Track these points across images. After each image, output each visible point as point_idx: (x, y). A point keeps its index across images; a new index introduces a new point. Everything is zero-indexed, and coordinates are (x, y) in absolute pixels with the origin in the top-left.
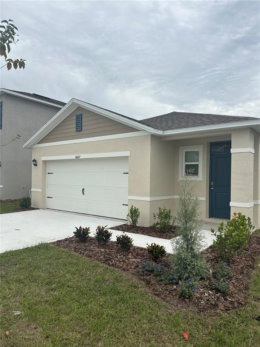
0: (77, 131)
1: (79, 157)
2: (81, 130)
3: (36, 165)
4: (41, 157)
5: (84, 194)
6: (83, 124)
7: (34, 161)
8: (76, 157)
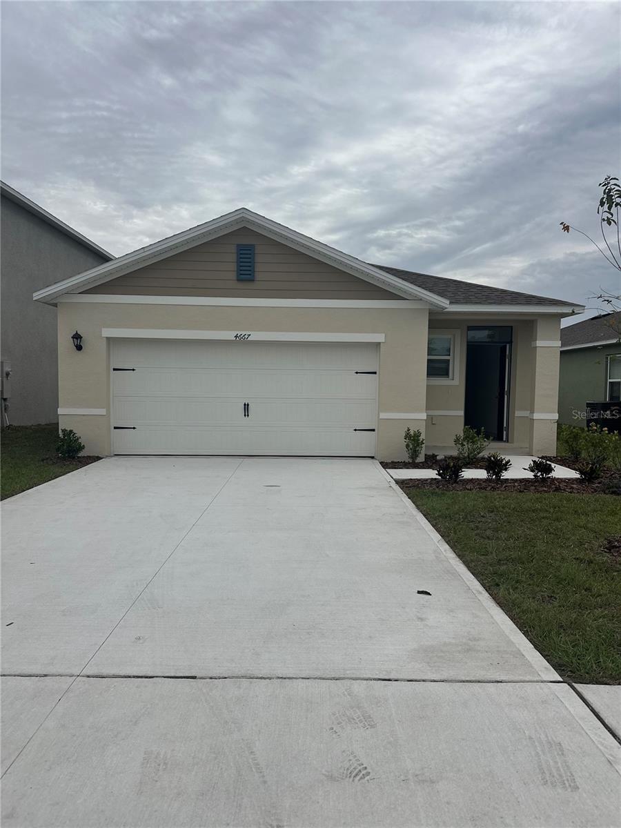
0: (238, 280)
1: (246, 336)
2: (253, 280)
3: (79, 348)
4: (103, 329)
5: (248, 415)
6: (258, 268)
7: (77, 337)
8: (236, 337)
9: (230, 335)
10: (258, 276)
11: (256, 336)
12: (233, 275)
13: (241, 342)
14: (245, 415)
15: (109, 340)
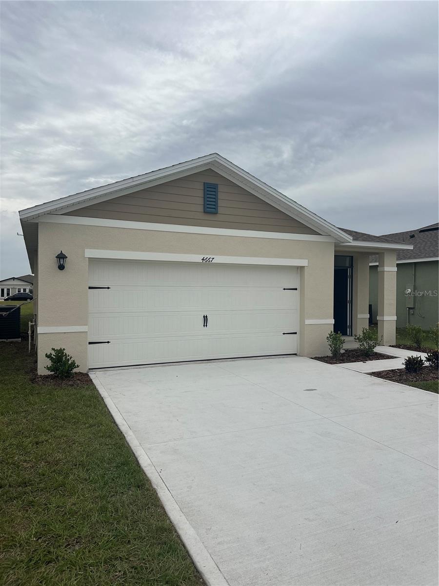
0: (205, 212)
1: (211, 260)
2: (216, 213)
3: (61, 267)
4: (86, 250)
5: (206, 326)
6: (220, 203)
7: (61, 257)
8: (203, 260)
9: (198, 258)
10: (220, 210)
11: (218, 259)
12: (201, 208)
13: (206, 264)
14: (204, 326)
15: (92, 260)
